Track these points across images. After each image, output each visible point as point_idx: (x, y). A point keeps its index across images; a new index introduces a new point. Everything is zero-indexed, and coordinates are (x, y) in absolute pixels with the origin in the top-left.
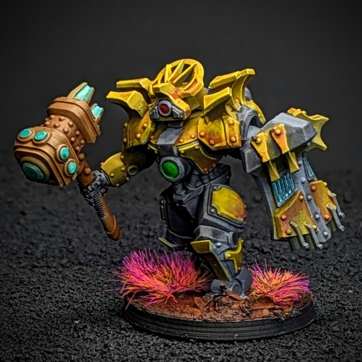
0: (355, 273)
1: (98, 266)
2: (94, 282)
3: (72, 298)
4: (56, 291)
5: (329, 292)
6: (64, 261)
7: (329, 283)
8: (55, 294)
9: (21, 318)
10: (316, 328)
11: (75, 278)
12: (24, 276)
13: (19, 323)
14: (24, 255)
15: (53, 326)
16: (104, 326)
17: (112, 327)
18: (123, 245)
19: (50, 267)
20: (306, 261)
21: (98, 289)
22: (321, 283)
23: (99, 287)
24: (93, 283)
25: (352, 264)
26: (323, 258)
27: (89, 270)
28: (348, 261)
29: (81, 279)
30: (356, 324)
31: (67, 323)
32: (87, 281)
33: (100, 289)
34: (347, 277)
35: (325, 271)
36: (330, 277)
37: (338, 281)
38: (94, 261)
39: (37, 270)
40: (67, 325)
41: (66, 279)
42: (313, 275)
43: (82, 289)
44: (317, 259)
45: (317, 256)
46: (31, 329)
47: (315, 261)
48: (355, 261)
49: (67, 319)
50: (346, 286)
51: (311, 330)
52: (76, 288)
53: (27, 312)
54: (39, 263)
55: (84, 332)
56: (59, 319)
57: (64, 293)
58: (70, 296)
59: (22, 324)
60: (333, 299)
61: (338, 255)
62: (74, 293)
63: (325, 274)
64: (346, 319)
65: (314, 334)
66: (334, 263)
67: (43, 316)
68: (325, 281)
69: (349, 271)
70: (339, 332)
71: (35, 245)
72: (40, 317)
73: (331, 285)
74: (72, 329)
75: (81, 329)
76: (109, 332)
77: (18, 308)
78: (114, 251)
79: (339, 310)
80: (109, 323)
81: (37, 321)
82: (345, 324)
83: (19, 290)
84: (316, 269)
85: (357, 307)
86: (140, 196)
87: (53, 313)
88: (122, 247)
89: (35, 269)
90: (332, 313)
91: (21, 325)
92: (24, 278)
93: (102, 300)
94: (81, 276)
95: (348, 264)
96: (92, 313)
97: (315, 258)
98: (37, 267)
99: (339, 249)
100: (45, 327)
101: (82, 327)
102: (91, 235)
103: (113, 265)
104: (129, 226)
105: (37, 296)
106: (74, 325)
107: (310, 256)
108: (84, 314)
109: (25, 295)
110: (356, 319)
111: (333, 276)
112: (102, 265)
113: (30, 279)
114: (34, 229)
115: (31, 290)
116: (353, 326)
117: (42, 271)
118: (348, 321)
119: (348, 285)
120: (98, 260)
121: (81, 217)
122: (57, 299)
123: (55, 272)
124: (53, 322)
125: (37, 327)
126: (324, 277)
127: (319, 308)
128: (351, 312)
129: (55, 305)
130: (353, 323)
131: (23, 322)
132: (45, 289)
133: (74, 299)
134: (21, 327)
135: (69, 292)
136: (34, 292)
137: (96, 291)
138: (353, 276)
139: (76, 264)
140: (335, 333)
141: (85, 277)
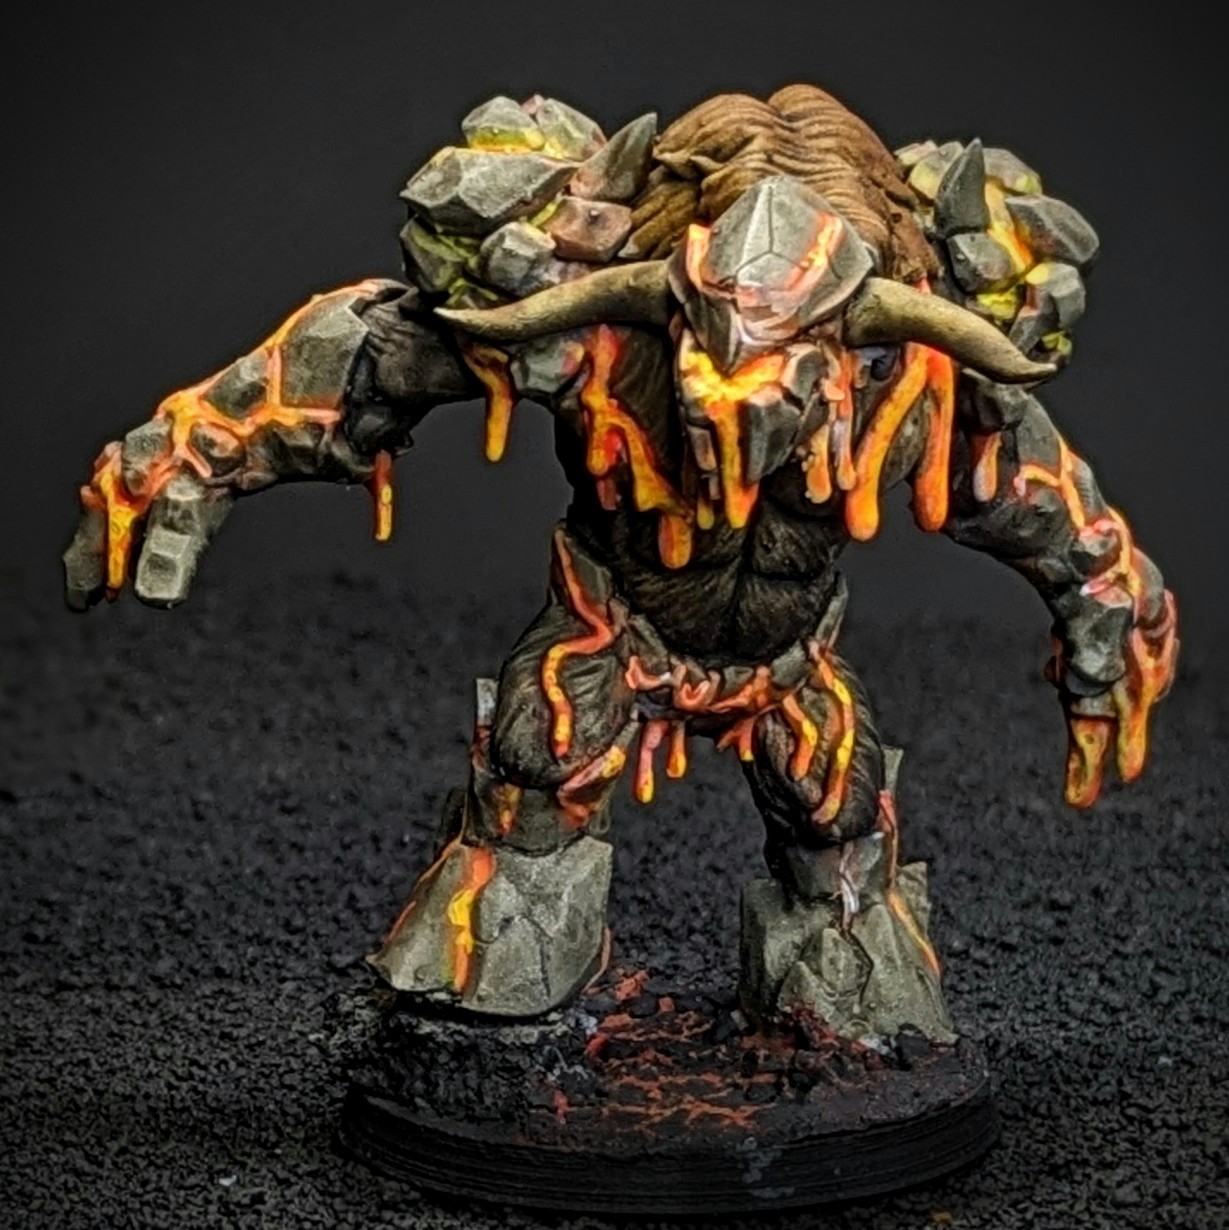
0: (1175, 994)
1: (283, 980)
2: (274, 1038)
3: (204, 1099)
4: (146, 1071)
5: (1091, 1065)
6: (164, 966)
7: (1089, 1031)
8: (141, 1083)
9: (35, 1171)
10: (1055, 1192)
11: (207, 1027)
12: (30, 1021)
13: (30, 1187)
14: (23, 945)
15: (147, 1197)
16: (322, 1193)
17: (349, 1197)
18: (360, 905)
19: (117, 988)
20: (999, 952)
21: (288, 1063)
22: (1062, 1034)
23: (292, 1055)
24: (269, 1042)
25: (1163, 962)
26: (1057, 942)
27: (254, 997)
28: (1148, 953)
29: (228, 1030)
30: (1197, 1179)
31: (192, 1188)
32: (249, 1036)
33: (295, 1064)
34: (1148, 1008)
35: (1070, 991)
36: (1089, 1011)
37: (1120, 1023)
38: (267, 964)
39: (72, 997)
40: (195, 1192)
41: (175, 1028)
42: (1030, 1005)
43: (233, 1065)
44: (1040, 948)
45: (1039, 936)
46: (72, 1209)
47: (1032, 953)
48: (1170, 953)
49: (192, 1172)
50: (1149, 1041)
51: (1038, 1199)
52: (214, 1062)
53: (53, 1150)
54: (79, 974)
55: (254, 1216)
56: (167, 1174)
57: (173, 1080)
58: (194, 1089)
59: (39, 1191)
60: (1108, 1088)
61: (1111, 932)
62: (210, 1078)
63: (1070, 1001)
64: (1159, 1161)
65: (1052, 1214)
66: (1101, 960)
67: (108, 1163)
68: (1073, 1024)
69: (1156, 988)
70: (1136, 1205)
71: (56, 908)
72: (101, 1165)
73: (1096, 1041)
74: (213, 1208)
75: (245, 1206)
76: (342, 1216)
77: (19, 1133)
78: (332, 926)
79: (1131, 1128)
80: (338, 1184)
81: (89, 1179)
82: (1156, 1178)
83: (19, 1069)
84: (1036, 980)
85: (1192, 1118)
86: (405, 731)
87: (142, 1150)
88: (358, 912)
89: (65, 995)
90: (1109, 1137)
91: (38, 1194)
92: (31, 1026)
93: (307, 1101)
94: (228, 1019)
95: (1150, 965)
96: (278, 1151)
97: (1031, 944)
98: (71, 987)
99: (1113, 909)
100: (120, 1203)
101: (246, 1201)
102: (248, 871)
103: (332, 978)
104: (376, 839)
105: (80, 1091)
106: (219, 1192)
107: (1013, 938)
108: (249, 1156)
109: (41, 1089)
110: (1194, 1161)
111: (1099, 1007)
112: (294, 979)
113: (50, 1030)
114: (49, 853)
115: (60, 1070)
116: (1186, 1185)
117: (88, 1001)
118: (1166, 1166)
119: (1156, 1037)
120: (280, 961)
121: (207, 805)
122: (152, 1103)
123: (135, 1004)
124: (144, 1183)
125: (93, 1200)
126: (1067, 1011)
127: (1064, 1121)
128: (1174, 1134)
129: (147, 1122)
130: (1185, 1175)
131: (43, 1185)
132: (107, 1067)
133: (209, 1099)
134: (36, 1204)
135: (191, 1076)
136: (70, 1079)
137: (281, 1070)
138: (1169, 1006)
139: (204, 977)
140: (1123, 1212)
141: (240, 1021)
